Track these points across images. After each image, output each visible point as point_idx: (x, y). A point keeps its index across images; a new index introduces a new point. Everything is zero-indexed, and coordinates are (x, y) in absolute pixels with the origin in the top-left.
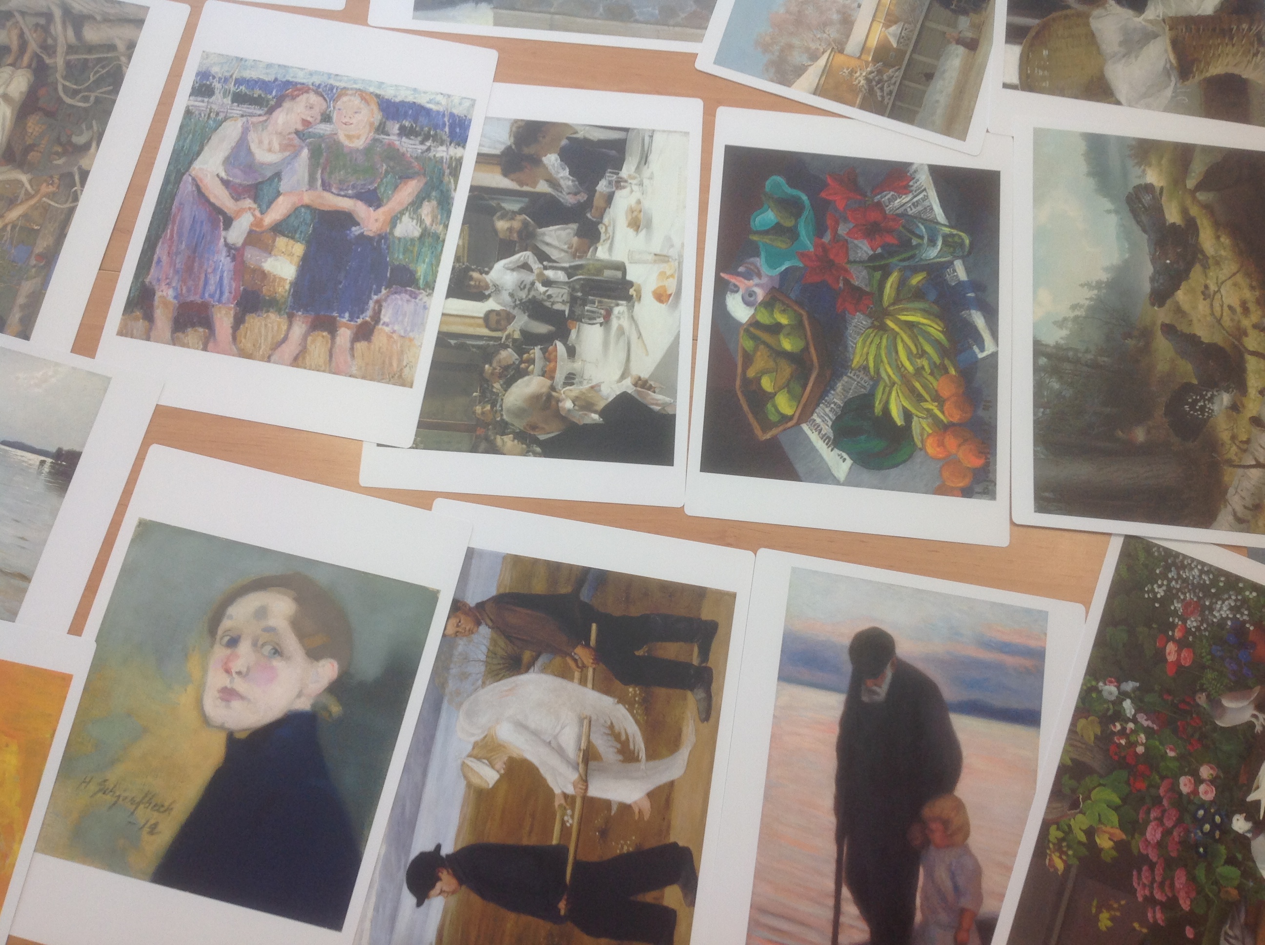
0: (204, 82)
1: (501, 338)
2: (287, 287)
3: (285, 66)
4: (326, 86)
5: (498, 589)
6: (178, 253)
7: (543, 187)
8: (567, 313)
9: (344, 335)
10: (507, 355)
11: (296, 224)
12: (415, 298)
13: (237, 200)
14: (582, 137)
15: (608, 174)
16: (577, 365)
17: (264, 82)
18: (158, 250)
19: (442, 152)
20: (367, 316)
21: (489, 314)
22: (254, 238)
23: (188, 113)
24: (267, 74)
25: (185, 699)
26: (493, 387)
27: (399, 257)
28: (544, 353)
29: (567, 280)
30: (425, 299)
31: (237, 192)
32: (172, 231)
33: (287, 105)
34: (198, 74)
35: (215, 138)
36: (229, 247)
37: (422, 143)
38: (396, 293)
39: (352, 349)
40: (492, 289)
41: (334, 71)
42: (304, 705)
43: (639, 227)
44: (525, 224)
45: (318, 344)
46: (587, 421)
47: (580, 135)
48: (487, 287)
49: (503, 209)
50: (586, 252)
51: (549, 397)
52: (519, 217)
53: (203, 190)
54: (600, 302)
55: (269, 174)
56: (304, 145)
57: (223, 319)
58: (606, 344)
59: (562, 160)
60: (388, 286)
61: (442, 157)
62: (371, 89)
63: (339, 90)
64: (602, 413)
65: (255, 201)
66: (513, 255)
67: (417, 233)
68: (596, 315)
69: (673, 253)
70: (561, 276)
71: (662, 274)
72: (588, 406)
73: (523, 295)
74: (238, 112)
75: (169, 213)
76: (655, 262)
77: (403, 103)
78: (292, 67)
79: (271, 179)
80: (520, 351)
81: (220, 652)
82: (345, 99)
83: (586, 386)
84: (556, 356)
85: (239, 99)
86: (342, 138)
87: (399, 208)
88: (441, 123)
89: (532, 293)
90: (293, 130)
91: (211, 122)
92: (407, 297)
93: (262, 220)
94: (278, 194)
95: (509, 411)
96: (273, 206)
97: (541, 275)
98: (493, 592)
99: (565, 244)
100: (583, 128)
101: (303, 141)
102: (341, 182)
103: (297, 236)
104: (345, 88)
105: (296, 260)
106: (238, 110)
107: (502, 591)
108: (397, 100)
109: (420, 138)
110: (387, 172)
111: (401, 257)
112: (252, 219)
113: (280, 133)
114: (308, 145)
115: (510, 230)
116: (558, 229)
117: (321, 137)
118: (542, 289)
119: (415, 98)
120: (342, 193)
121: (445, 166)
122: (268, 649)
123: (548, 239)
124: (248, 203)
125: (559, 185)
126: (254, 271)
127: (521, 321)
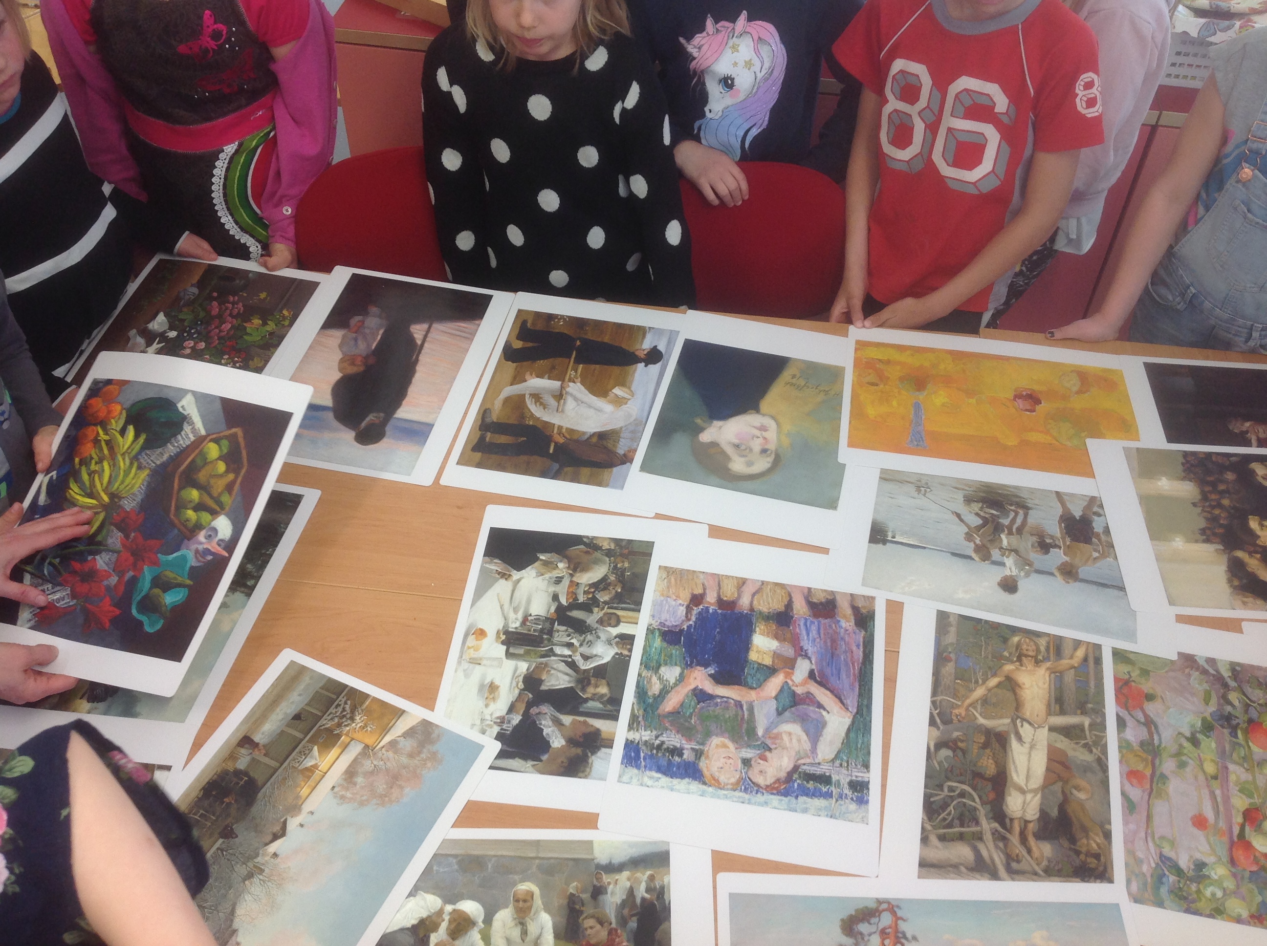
0: (859, 795)
1: (608, 608)
2: (757, 629)
3: (790, 810)
4: (751, 792)
5: (612, 471)
6: (845, 652)
7: (567, 720)
8: (556, 623)
9: (711, 598)
10: (603, 597)
11: (758, 675)
12: (661, 623)
13: (808, 693)
14: (528, 762)
15: (511, 729)
16: (552, 589)
17: (807, 795)
18: (861, 654)
19: (645, 735)
20: (696, 610)
21: (617, 625)
22: (790, 664)
23: (866, 766)
24: (805, 803)
25: (787, 427)
26: (616, 578)
27: (676, 651)
28: (576, 597)
29: (554, 647)
30: (653, 622)
31: (809, 699)
32: (854, 668)
33: (783, 775)
34: (867, 802)
35: (838, 745)
36: (806, 656)
37: (663, 743)
38: (676, 626)
39: (705, 589)
40: (613, 642)
41: (746, 806)
42: (717, 423)
43: (490, 686)
44: (583, 689)
45: (729, 593)
46: (549, 555)
47: (530, 763)
48: (617, 644)
49: (602, 703)
50: (536, 667)
51: (575, 570)
52: (589, 696)
53: (837, 700)
54: (530, 630)
55: (787, 714)
56: (763, 739)
57: (800, 608)
58: (529, 602)
59: (549, 742)
60: (682, 631)
61: (645, 730)
62: (710, 789)
63: (739, 788)
64: (538, 559)
65: (794, 691)
66: (594, 668)
67: (663, 670)
68: (534, 621)
69: (465, 665)
70: (558, 650)
71: (476, 649)
72: (546, 563)
73: (589, 637)
74: (824, 767)
75: (860, 682)
76: (481, 659)
77: (682, 777)
78: (785, 810)
79: (784, 710)
80: (594, 598)
81: (772, 446)
82: (733, 780)
83: (547, 576)
84: (567, 595)
85: (825, 780)
86: (731, 746)
87: (678, 688)
88: (648, 760)
89: (582, 638)
90: (774, 752)
91: (845, 758)
92: (667, 623)
93: (786, 677)
94: (776, 698)
95: (605, 563)
96: (779, 688)
97: (574, 652)
98: (615, 469)
99: (552, 674)
100: (527, 770)
101: (763, 742)
102: (727, 708)
103: (756, 666)
104: (735, 791)
105: (754, 648)
106: (825, 769)
107: (610, 470)
108: (687, 780)
109: (665, 746)
110: (690, 717)
111: (674, 652)
112: (794, 678)
113: (783, 749)
114: (758, 739)
115: (596, 686)
116: (557, 685)
117: (749, 746)
118: (574, 641)
119: (671, 782)
120: (725, 699)
121: (642, 723)
122: (743, 447)
123: (567, 678)
124: (799, 690)
125: (552, 720)
126: (785, 640)
127: (591, 619)
